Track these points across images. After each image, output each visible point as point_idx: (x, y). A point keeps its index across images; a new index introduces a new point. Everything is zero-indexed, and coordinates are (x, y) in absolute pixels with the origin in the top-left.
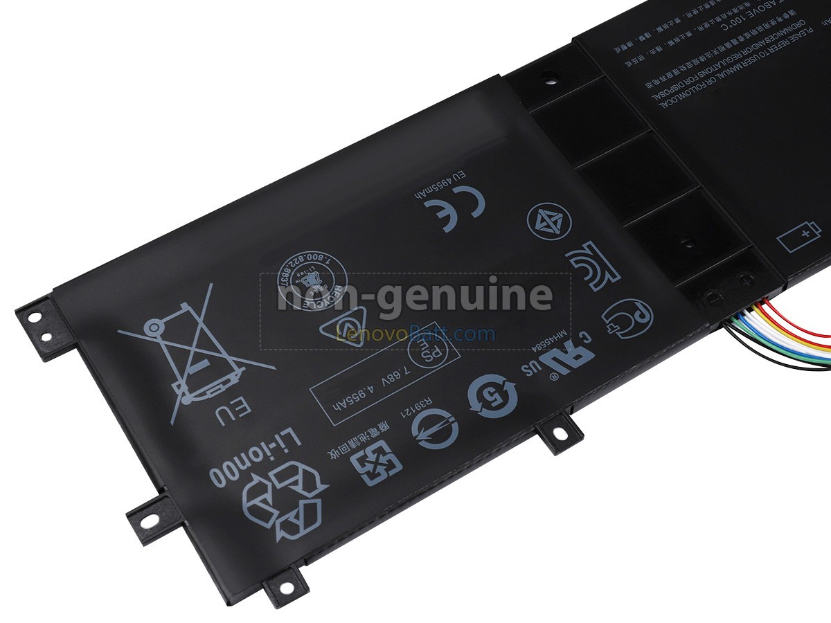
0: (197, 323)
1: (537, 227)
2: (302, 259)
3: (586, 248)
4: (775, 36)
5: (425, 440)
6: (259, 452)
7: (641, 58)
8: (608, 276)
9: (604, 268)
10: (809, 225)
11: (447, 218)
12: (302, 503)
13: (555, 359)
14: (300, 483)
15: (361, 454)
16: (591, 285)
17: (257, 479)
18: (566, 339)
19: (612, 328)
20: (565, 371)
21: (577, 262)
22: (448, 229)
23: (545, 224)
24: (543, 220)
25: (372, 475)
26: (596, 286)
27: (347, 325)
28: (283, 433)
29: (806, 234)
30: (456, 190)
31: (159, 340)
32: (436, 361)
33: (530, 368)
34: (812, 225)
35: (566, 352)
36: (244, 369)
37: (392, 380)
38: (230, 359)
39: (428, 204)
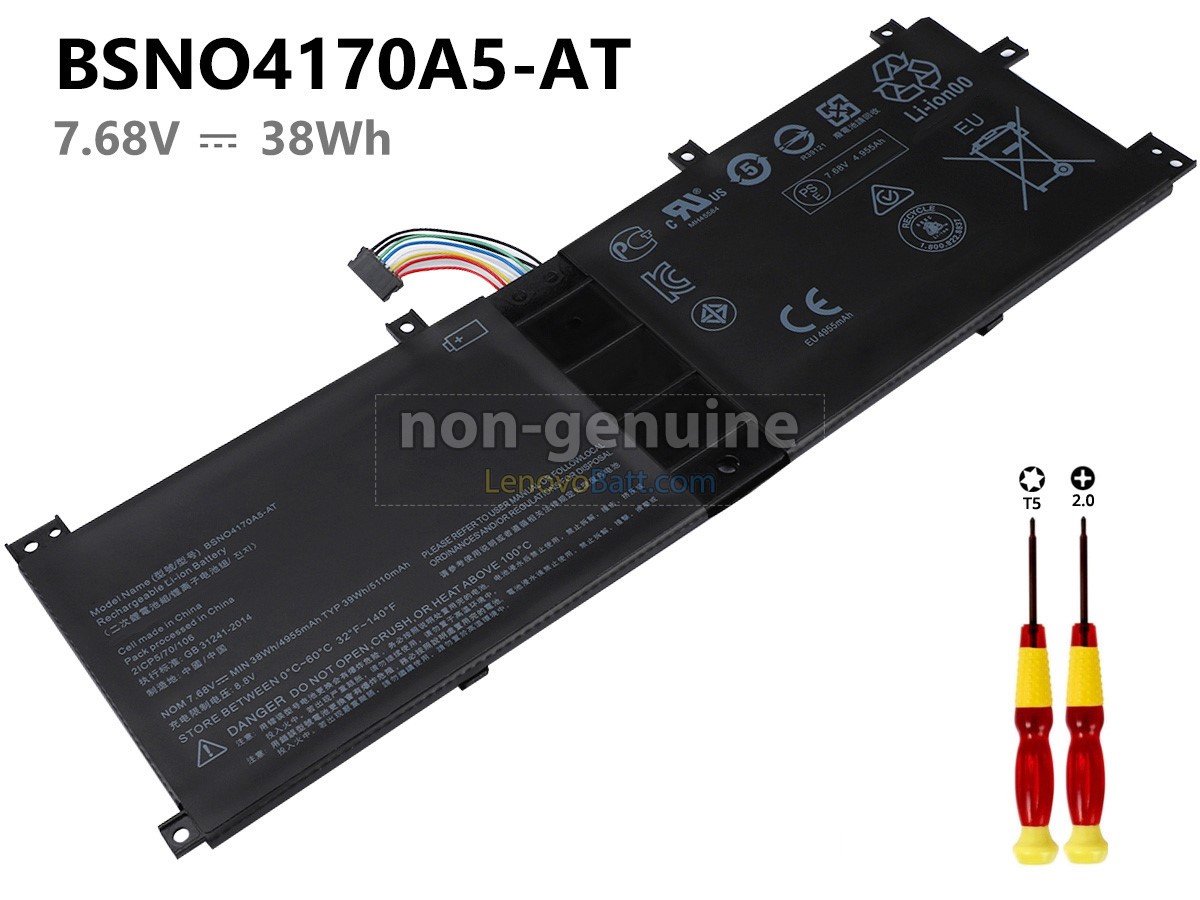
0: (1026, 178)
1: (726, 306)
2: (948, 243)
3: (676, 296)
4: (467, 542)
5: (801, 131)
6: (936, 103)
8: (654, 277)
9: (657, 283)
10: (454, 348)
11: (816, 300)
12: (892, 78)
13: (698, 204)
14: (897, 90)
15: (852, 116)
16: (668, 267)
17: (933, 86)
18: (689, 221)
19: (647, 235)
20: (688, 196)
21: (684, 283)
22: (814, 291)
23: (718, 311)
24: (720, 314)
25: (839, 102)
26: (664, 266)
27: (890, 199)
28: (922, 117)
29: (459, 340)
30: (812, 327)
31: (1055, 161)
32: (804, 186)
33: (719, 194)
34: (451, 348)
35: (688, 210)
36: (971, 154)
37: (839, 167)
38: (986, 158)
39: (838, 309)
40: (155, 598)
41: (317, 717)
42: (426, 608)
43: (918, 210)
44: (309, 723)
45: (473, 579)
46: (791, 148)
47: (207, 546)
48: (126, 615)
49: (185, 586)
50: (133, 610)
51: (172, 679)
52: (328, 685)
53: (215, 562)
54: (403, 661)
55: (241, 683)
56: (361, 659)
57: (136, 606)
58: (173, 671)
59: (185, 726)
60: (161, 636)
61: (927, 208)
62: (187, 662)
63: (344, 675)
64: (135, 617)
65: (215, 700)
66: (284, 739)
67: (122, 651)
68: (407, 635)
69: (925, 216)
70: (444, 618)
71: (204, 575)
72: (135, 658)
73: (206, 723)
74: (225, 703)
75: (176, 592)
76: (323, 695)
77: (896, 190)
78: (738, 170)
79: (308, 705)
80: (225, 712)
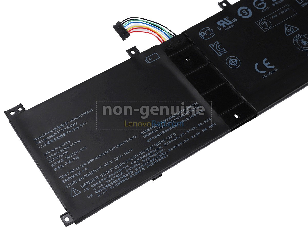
1: (237, 60)
3: (221, 54)
4: (155, 131)
5: (262, 1)
7: (205, 122)
8: (214, 46)
9: (215, 48)
10: (149, 62)
11: (266, 62)
13: (228, 22)
16: (218, 43)
18: (225, 28)
19: (211, 31)
20: (225, 19)
21: (223, 50)
22: (265, 59)
23: (235, 61)
24: (235, 62)
26: (217, 43)
27: (291, 30)
29: (150, 59)
30: (265, 72)
32: (262, 21)
33: (235, 20)
34: (148, 62)
35: (225, 24)
37: (274, 16)
39: (273, 67)
40: (55, 137)
41: (109, 185)
42: (143, 152)
43: (299, 36)
44: (107, 186)
45: (157, 144)
46: (258, 7)
47: (71, 121)
48: (46, 142)
49: (64, 134)
50: (48, 140)
51: (62, 166)
52: (112, 175)
53: (74, 127)
54: (136, 169)
55: (84, 170)
56: (122, 167)
57: (49, 139)
58: (62, 163)
59: (67, 183)
60: (58, 150)
61: (303, 35)
62: (67, 161)
63: (117, 172)
64: (48, 143)
65: (76, 175)
66: (99, 191)
67: (45, 154)
68: (137, 161)
69: (302, 38)
70: (149, 156)
71: (70, 131)
72: (50, 157)
73: (74, 183)
74: (79, 176)
75: (61, 136)
76: (111, 178)
77: (293, 28)
78: (241, 12)
79: (106, 180)
80: (80, 179)
